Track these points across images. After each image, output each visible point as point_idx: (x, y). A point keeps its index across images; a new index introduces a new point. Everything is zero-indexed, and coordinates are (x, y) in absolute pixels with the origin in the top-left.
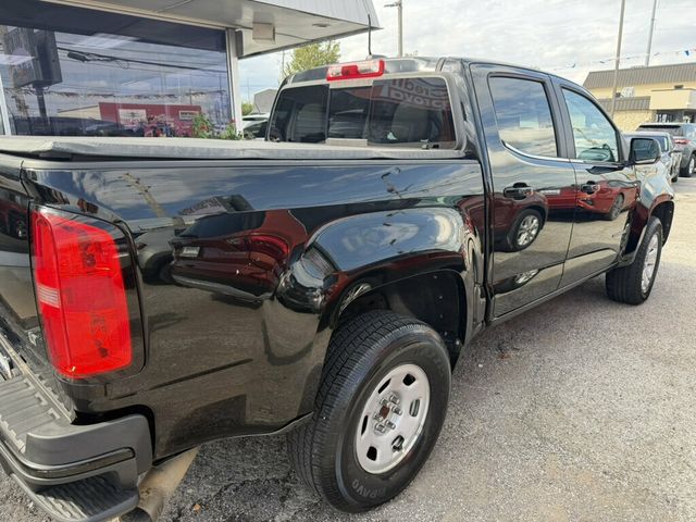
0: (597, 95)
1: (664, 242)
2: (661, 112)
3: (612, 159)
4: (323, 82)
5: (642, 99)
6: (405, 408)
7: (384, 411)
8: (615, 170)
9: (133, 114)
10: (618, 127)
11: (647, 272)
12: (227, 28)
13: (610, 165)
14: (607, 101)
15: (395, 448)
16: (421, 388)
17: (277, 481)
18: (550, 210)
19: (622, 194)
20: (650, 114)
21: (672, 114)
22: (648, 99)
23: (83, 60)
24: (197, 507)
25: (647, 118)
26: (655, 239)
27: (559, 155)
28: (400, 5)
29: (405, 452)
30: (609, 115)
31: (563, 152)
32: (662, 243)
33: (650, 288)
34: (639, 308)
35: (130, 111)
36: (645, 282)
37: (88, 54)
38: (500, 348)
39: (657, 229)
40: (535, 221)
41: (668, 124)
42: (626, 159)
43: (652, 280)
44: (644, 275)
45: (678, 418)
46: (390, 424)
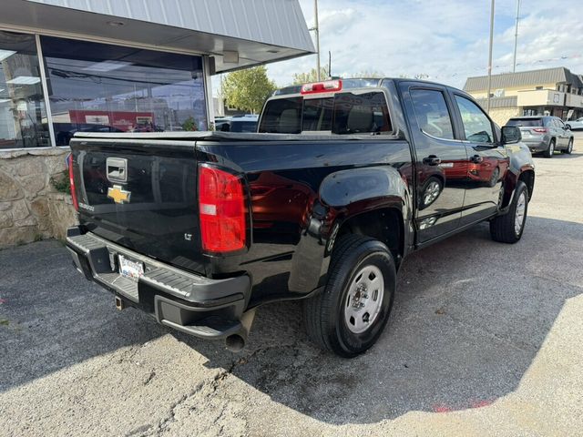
0: (475, 96)
1: (529, 200)
2: (526, 108)
3: (489, 141)
4: (299, 95)
5: (511, 98)
6: (369, 294)
7: (358, 295)
8: (492, 148)
9: (97, 120)
10: (493, 120)
11: (519, 220)
12: (203, 55)
13: (488, 145)
14: (483, 100)
15: (364, 321)
16: (379, 282)
17: (288, 347)
18: (447, 179)
19: (498, 167)
20: (518, 110)
21: (535, 109)
22: (516, 98)
23: (64, 76)
24: (243, 362)
25: (515, 114)
26: (522, 197)
27: (455, 138)
28: (317, 29)
29: (371, 323)
30: (486, 111)
31: (457, 136)
32: (528, 200)
33: (521, 231)
34: (514, 245)
35: (95, 117)
36: (517, 227)
37: (68, 72)
38: (420, 272)
39: (523, 189)
40: (437, 186)
41: (533, 117)
42: (499, 140)
43: (523, 226)
44: (516, 222)
45: (542, 306)
46: (362, 304)
